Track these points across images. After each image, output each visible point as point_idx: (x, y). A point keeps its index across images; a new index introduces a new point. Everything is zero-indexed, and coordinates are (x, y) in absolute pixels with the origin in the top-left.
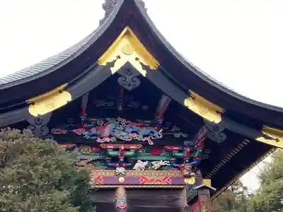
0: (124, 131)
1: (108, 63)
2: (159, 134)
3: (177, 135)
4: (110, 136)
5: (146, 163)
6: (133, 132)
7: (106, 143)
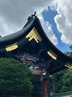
0: (28, 57)
1: (28, 38)
2: (38, 59)
3: (43, 60)
4: (24, 58)
5: (33, 67)
6: (31, 58)
7: (23, 60)
